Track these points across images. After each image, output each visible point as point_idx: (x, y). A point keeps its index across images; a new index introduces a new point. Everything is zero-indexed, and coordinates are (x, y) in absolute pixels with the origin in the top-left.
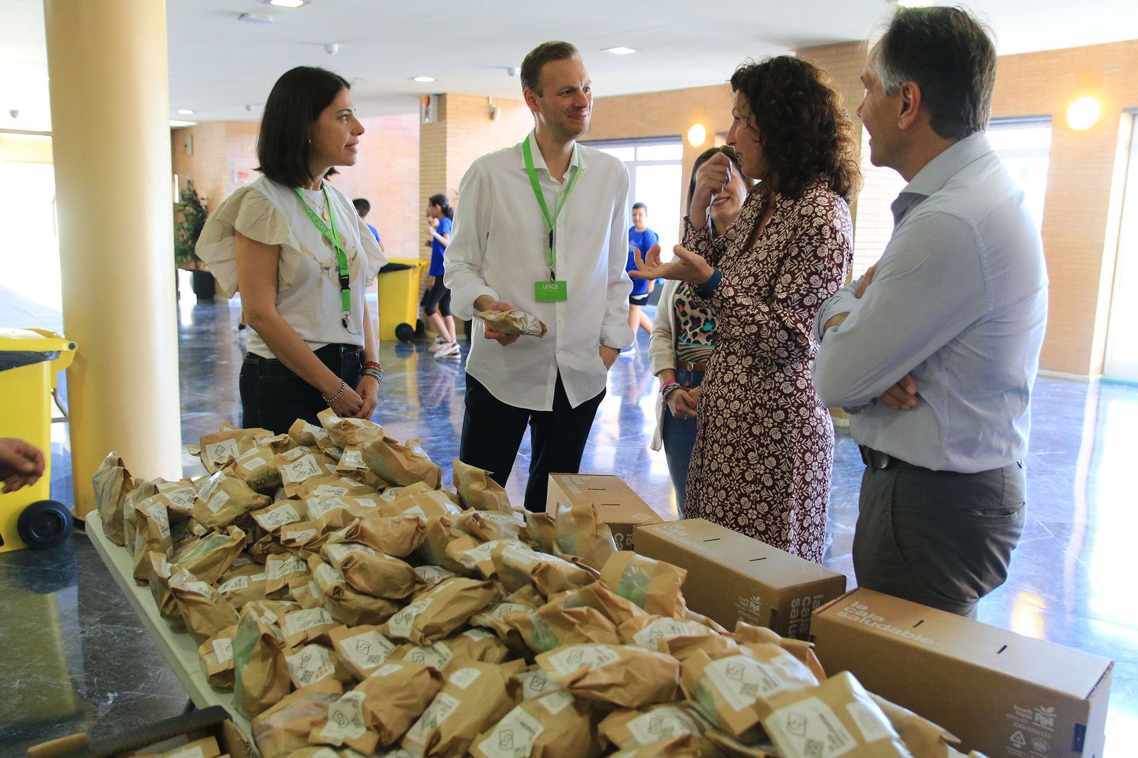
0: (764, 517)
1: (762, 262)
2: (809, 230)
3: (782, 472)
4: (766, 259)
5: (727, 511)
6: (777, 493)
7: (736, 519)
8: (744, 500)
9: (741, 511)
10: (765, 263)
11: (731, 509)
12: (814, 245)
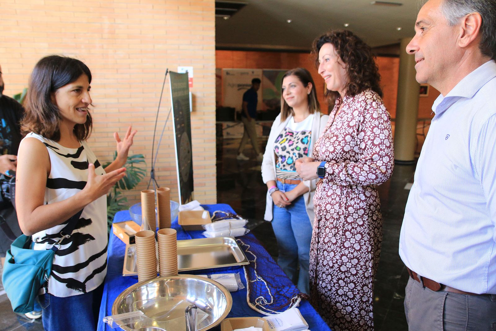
0: (355, 266)
1: (340, 129)
2: (366, 107)
3: (365, 241)
4: (341, 127)
5: (334, 263)
6: (362, 253)
7: (339, 268)
8: (344, 258)
9: (342, 264)
10: (341, 129)
11: (337, 262)
12: (370, 113)
